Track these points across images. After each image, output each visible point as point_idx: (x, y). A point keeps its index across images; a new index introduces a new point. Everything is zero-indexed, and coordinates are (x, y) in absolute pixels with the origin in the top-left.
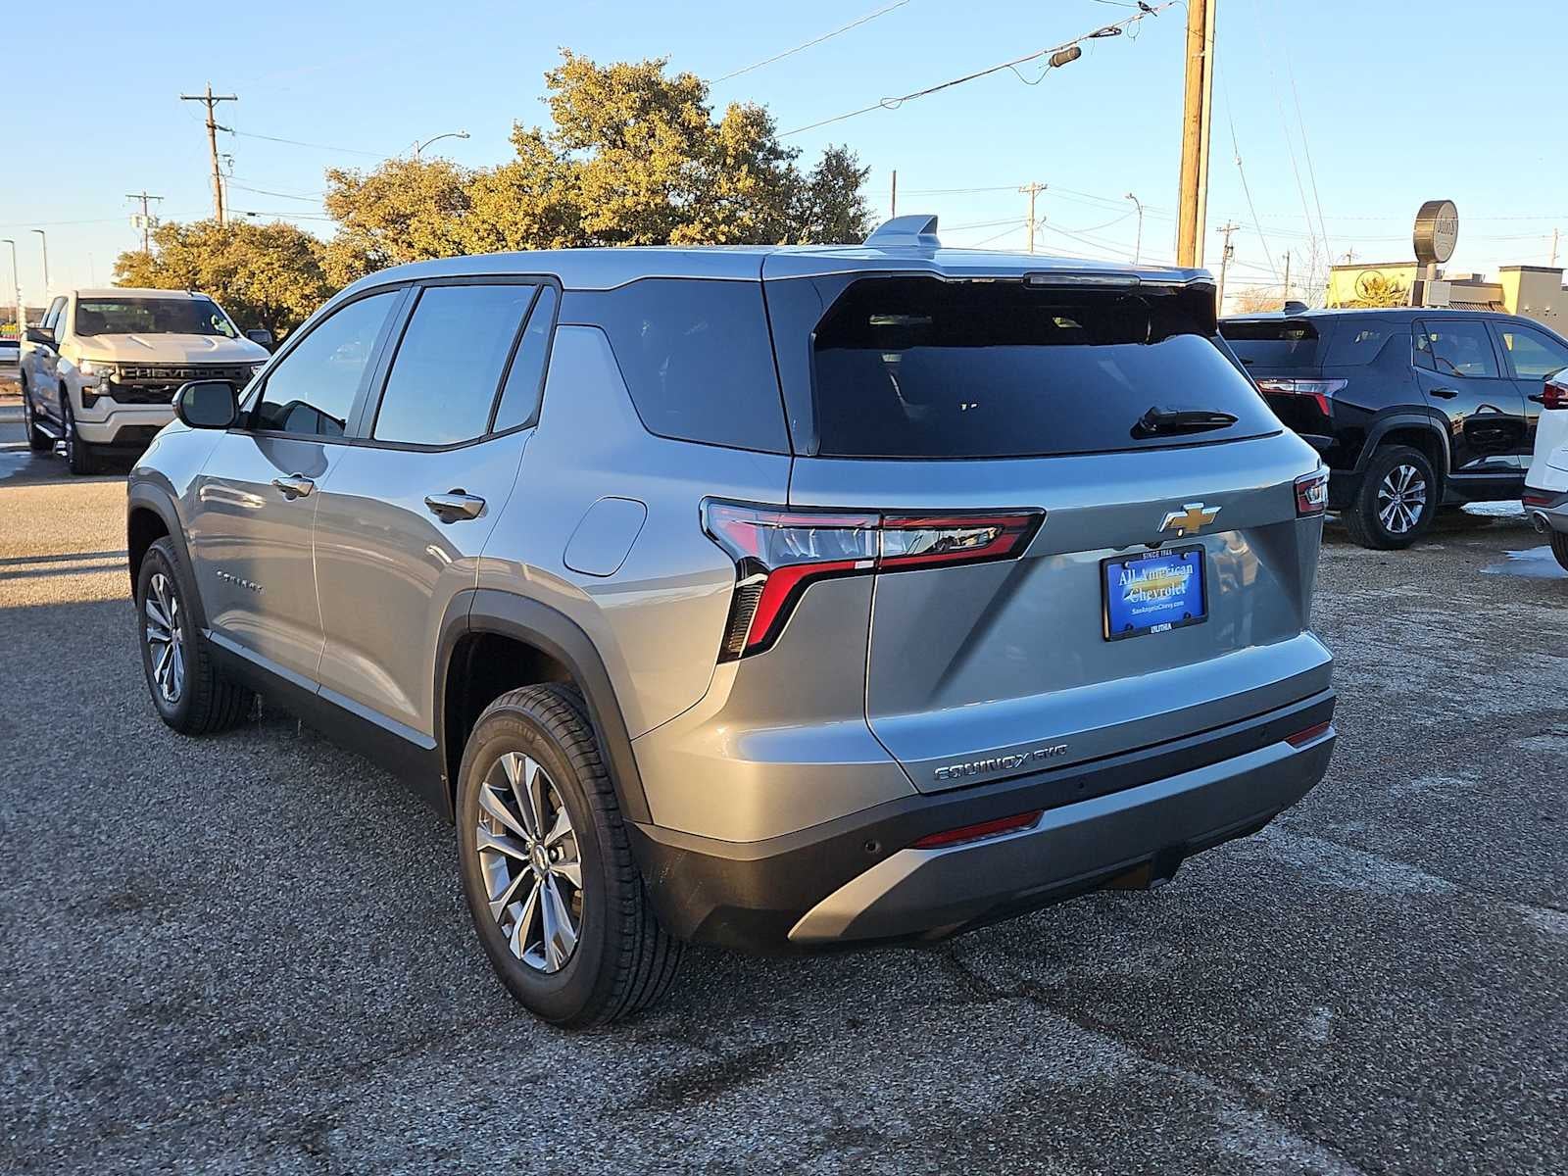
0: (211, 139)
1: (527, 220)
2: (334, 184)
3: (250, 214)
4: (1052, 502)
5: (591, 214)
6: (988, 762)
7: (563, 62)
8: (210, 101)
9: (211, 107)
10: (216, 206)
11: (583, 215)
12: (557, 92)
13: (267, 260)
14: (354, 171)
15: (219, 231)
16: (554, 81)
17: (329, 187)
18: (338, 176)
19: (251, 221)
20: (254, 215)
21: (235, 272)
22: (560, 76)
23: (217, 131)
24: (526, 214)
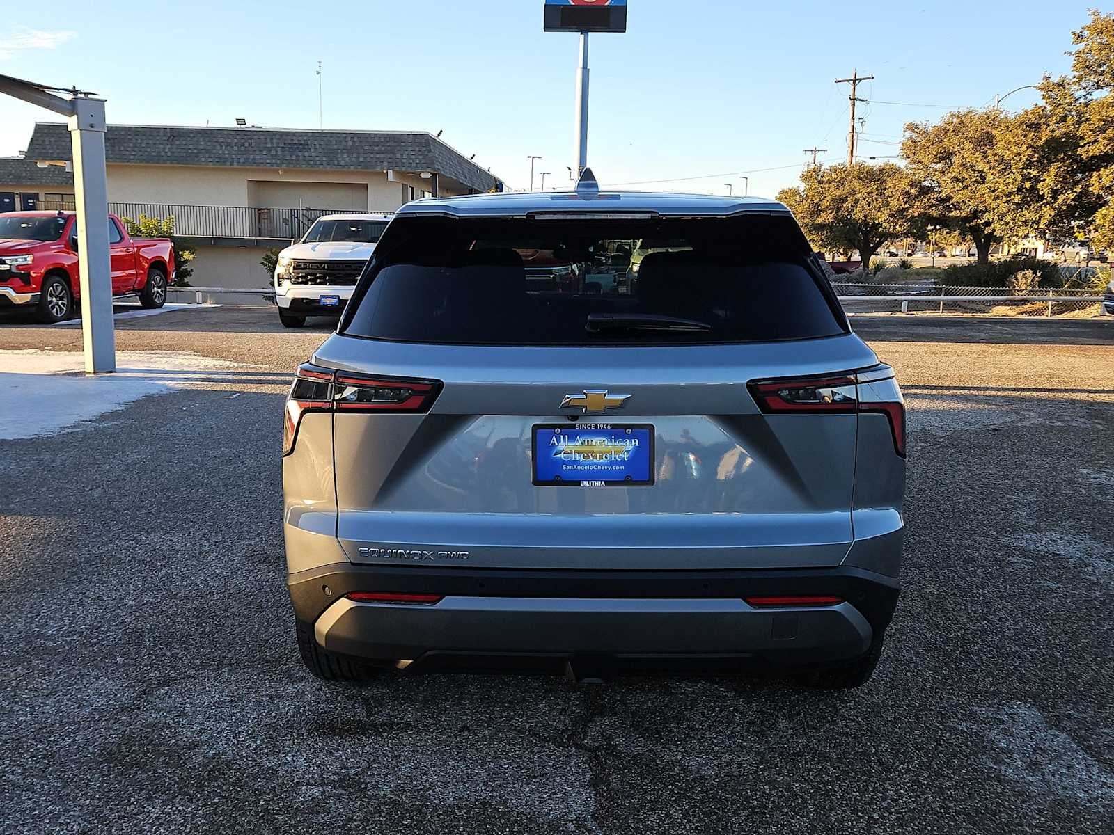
0: (851, 108)
1: (1029, 152)
2: (908, 134)
3: (871, 158)
4: (449, 376)
5: (1088, 143)
6: (399, 551)
7: (1088, 21)
8: (854, 82)
9: (854, 85)
10: (849, 154)
11: (1082, 144)
12: (1081, 46)
13: (869, 190)
14: (924, 123)
15: (844, 172)
16: (1079, 37)
17: (904, 136)
18: (912, 127)
19: (871, 163)
20: (874, 158)
21: (846, 199)
22: (1086, 33)
23: (857, 103)
24: (1030, 146)
